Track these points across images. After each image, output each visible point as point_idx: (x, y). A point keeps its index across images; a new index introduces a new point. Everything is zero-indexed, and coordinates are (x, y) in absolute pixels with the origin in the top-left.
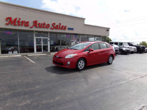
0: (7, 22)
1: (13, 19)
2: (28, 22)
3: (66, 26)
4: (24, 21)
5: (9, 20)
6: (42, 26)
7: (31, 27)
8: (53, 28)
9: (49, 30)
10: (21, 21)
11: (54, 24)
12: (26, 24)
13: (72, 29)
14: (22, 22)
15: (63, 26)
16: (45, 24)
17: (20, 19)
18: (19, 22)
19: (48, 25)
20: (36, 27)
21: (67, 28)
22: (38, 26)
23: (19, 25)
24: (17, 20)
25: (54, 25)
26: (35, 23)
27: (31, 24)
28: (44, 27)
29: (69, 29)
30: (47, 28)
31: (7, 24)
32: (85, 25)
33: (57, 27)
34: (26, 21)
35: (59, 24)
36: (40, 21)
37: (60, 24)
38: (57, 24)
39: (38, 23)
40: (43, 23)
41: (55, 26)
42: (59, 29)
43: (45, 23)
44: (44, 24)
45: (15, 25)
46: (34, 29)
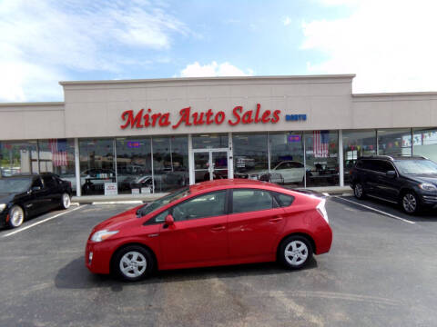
0: (124, 123)
1: (135, 114)
2: (167, 116)
3: (277, 112)
4: (157, 113)
5: (127, 117)
6: (205, 119)
7: (175, 127)
8: (234, 121)
9: (224, 128)
10: (151, 115)
11: (240, 108)
12: (163, 121)
13: (303, 118)
14: (155, 117)
15: (267, 113)
16: (212, 114)
17: (149, 110)
18: (147, 117)
19: (222, 114)
20: (188, 124)
21: (282, 116)
22: (191, 120)
23: (147, 124)
24: (144, 114)
25: (238, 112)
26: (185, 113)
27: (174, 119)
28: (209, 123)
29: (291, 118)
30: (218, 123)
31: (123, 127)
32: (354, 97)
33: (248, 118)
34: (162, 114)
35: (253, 108)
36: (199, 108)
37: (259, 106)
38: (249, 106)
39: (192, 113)
40: (205, 111)
41: (241, 115)
42: (257, 121)
43: (210, 111)
44: (210, 113)
45: (139, 126)
46: (183, 130)
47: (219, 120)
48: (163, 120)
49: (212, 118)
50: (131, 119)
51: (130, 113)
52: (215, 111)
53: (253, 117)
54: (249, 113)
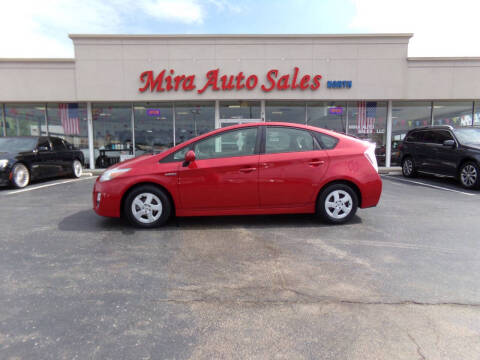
0: (143, 86)
1: (156, 75)
2: (192, 78)
3: (318, 78)
4: (181, 75)
5: (146, 79)
6: (234, 83)
7: (200, 92)
8: (268, 86)
9: (256, 95)
10: (173, 77)
11: (275, 72)
12: (187, 85)
13: (348, 85)
14: (178, 79)
15: (307, 78)
16: (243, 78)
17: (172, 72)
18: (169, 79)
19: (254, 78)
20: (216, 89)
21: (323, 82)
22: (219, 84)
23: (169, 88)
24: (166, 75)
25: (273, 76)
26: (212, 75)
27: (200, 83)
28: (239, 88)
29: (333, 85)
30: (250, 88)
31: (142, 90)
32: (409, 60)
33: (284, 84)
34: (187, 76)
35: (291, 73)
36: (228, 70)
37: (297, 70)
38: (285, 70)
39: (220, 75)
40: (236, 74)
41: (276, 80)
42: (294, 87)
43: (241, 74)
44: (240, 77)
45: (160, 90)
46: (209, 95)
47: (251, 84)
48: (188, 83)
49: (244, 82)
50: (151, 81)
51: (150, 74)
52: (247, 75)
53: (290, 82)
54: (285, 78)
